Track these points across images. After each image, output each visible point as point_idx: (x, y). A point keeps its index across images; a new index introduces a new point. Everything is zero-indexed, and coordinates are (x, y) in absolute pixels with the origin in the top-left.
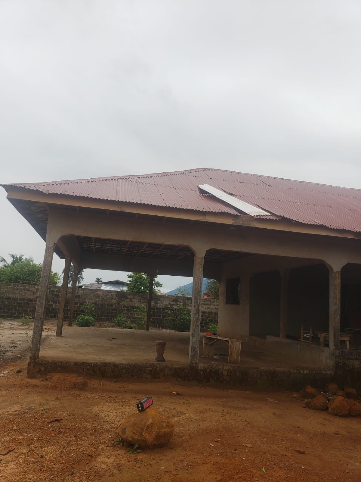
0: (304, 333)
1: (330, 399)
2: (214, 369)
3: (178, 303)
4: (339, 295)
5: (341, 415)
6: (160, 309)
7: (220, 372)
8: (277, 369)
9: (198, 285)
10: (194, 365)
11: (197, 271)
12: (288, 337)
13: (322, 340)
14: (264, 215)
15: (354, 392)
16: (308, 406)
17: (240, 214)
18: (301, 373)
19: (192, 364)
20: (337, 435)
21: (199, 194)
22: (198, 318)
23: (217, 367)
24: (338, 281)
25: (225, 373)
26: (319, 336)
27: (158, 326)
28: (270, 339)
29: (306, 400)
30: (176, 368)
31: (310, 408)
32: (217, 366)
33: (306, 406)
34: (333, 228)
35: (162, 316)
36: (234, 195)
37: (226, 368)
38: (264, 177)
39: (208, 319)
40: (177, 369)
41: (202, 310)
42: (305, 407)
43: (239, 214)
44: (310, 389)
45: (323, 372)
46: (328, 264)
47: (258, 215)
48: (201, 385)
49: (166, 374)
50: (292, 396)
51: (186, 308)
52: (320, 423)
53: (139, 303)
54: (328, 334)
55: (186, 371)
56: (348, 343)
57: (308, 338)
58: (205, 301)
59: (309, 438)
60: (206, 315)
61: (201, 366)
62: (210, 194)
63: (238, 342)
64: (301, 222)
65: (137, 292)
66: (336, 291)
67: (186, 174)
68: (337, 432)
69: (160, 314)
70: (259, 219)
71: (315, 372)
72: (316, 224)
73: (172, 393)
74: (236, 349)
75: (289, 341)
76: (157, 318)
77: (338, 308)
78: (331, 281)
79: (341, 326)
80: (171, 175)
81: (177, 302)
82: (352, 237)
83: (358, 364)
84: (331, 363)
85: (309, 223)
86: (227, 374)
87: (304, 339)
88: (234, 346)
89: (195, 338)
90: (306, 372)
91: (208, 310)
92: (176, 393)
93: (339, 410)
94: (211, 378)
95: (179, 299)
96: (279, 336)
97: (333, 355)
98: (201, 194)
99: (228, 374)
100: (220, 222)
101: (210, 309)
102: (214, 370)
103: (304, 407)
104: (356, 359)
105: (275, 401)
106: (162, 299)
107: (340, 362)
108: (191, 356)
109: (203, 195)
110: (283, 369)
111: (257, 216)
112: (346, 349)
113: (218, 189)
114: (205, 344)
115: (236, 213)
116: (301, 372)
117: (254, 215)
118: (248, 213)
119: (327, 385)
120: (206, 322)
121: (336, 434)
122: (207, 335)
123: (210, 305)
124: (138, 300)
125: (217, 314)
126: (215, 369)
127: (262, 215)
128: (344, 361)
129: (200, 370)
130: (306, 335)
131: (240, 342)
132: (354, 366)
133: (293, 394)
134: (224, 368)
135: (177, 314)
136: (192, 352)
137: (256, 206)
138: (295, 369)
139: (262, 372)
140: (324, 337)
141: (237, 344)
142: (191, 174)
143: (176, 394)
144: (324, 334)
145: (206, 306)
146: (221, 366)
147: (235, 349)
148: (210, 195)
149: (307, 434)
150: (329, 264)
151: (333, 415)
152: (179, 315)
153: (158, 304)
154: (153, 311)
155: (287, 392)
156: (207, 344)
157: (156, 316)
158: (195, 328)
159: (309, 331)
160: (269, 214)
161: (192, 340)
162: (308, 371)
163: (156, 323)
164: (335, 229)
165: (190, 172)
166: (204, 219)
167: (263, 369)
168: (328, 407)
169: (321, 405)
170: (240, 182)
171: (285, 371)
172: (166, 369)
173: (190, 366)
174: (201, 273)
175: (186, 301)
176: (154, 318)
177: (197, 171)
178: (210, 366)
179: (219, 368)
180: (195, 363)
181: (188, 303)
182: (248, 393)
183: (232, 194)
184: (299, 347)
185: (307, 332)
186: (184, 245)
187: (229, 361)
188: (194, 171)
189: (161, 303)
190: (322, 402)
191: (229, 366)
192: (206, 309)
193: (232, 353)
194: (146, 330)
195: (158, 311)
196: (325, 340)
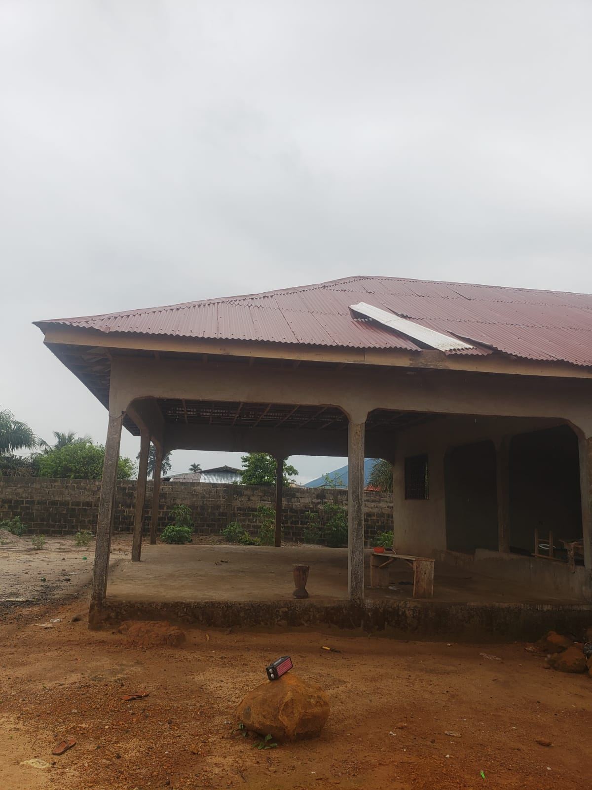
0: (540, 543)
2: (391, 607)
3: (326, 500)
6: (296, 511)
7: (400, 613)
8: (497, 604)
9: (358, 470)
10: (358, 601)
11: (355, 447)
12: (513, 550)
13: (571, 553)
14: (462, 349)
16: (553, 666)
17: (421, 350)
18: (537, 609)
19: (354, 600)
21: (352, 320)
22: (360, 524)
23: (395, 604)
25: (409, 613)
26: (566, 547)
27: (294, 539)
28: (482, 554)
29: (549, 656)
30: (327, 608)
31: (556, 669)
32: (395, 602)
33: (549, 666)
34: (580, 364)
35: (300, 522)
36: (410, 318)
37: (411, 604)
38: (460, 285)
39: (377, 524)
40: (329, 609)
41: (367, 511)
42: (549, 668)
43: (419, 349)
44: (555, 638)
45: (575, 608)
46: (575, 426)
47: (452, 348)
48: (370, 634)
49: (312, 617)
50: (525, 649)
51: (339, 508)
52: (575, 694)
53: (262, 502)
54: (582, 544)
55: (344, 612)
57: (548, 551)
58: (370, 496)
59: (557, 720)
61: (369, 602)
62: (370, 318)
63: (427, 562)
65: (257, 484)
66: (591, 470)
67: (329, 288)
69: (298, 520)
70: (454, 356)
71: (561, 607)
72: (552, 358)
73: (324, 649)
74: (425, 573)
75: (514, 557)
76: (293, 527)
78: (582, 454)
80: (305, 292)
84: (589, 592)
85: (540, 359)
86: (412, 616)
87: (539, 554)
88: (422, 569)
89: (356, 558)
90: (546, 608)
91: (376, 510)
92: (329, 649)
94: (386, 623)
95: (327, 494)
96: (495, 548)
97: (591, 579)
98: (356, 320)
99: (414, 615)
100: (389, 365)
101: (380, 509)
102: (390, 609)
103: (546, 668)
105: (497, 659)
106: (298, 495)
108: (352, 587)
109: (358, 322)
111: (451, 350)
113: (383, 309)
114: (374, 566)
115: (415, 347)
116: (539, 609)
117: (446, 349)
118: (435, 347)
119: (584, 629)
120: (373, 530)
122: (376, 552)
123: (380, 501)
124: (260, 498)
125: (391, 516)
126: (393, 607)
127: (458, 349)
129: (367, 610)
130: (544, 546)
131: (432, 561)
133: (526, 646)
134: (409, 605)
135: (325, 519)
136: (352, 581)
137: (449, 333)
138: (527, 604)
139: (472, 609)
140: (574, 548)
141: (428, 565)
142: (337, 288)
143: (330, 650)
144: (573, 543)
145: (373, 504)
146: (402, 602)
147: (423, 573)
148: (370, 319)
149: (554, 714)
150: (577, 425)
152: (328, 520)
153: (292, 503)
154: (285, 514)
155: (515, 642)
156: (377, 567)
157: (291, 523)
158: (356, 540)
159: (548, 539)
160: (471, 347)
161: (352, 561)
162: (549, 606)
163: (291, 534)
164: (584, 365)
165: (336, 285)
166: (361, 361)
167: (474, 606)
168: (587, 667)
169: (575, 664)
170: (420, 296)
171: (510, 607)
172: (311, 610)
173: (351, 603)
174: (361, 449)
175: (339, 496)
176: (287, 527)
177: (348, 281)
178: (383, 602)
179: (398, 606)
180: (359, 598)
181: (342, 499)
182: (449, 646)
183: (407, 316)
184: (532, 566)
185: (545, 540)
186: (330, 405)
187: (415, 594)
188: (342, 282)
189: (298, 501)
190: (577, 659)
191: (414, 602)
192: (372, 508)
193: (420, 580)
194: (276, 546)
195: (293, 514)
196: (576, 554)
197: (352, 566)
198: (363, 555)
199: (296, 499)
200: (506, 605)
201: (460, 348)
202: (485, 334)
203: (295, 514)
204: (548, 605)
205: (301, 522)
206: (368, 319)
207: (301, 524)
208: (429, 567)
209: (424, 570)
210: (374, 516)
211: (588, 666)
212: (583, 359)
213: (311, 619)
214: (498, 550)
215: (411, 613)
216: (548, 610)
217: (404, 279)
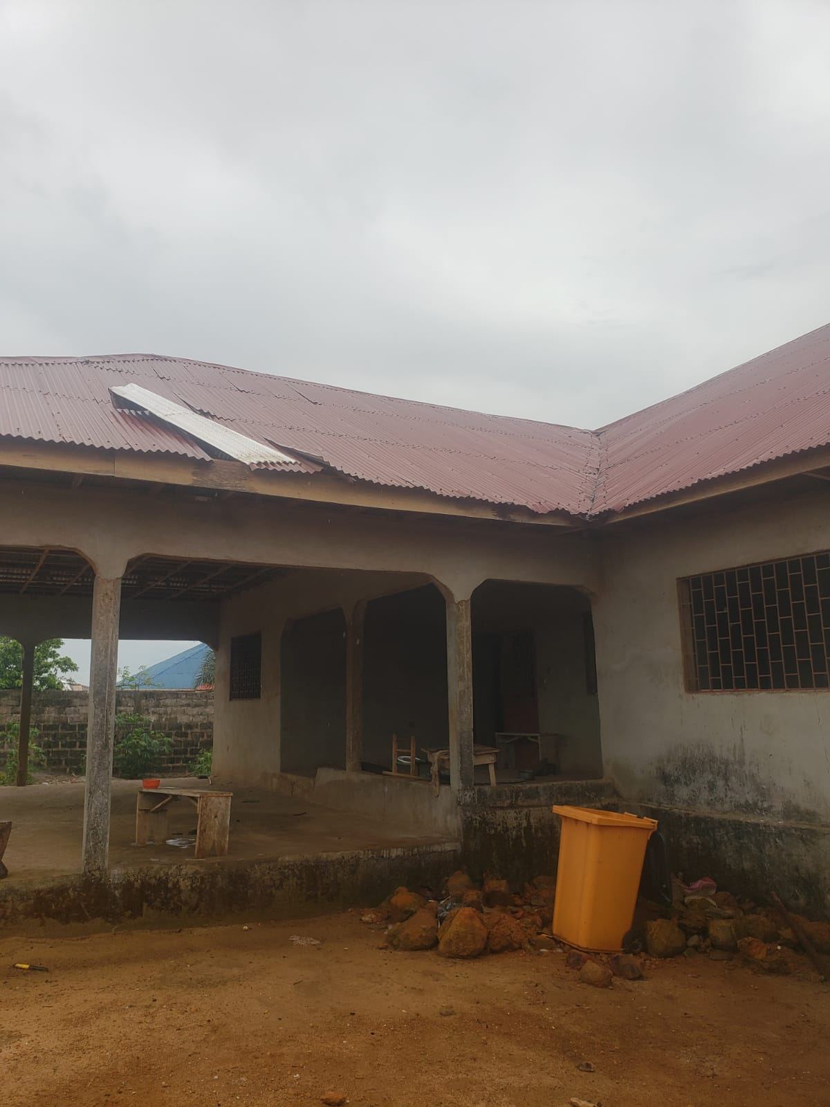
0: (400, 754)
1: (445, 917)
2: (155, 877)
3: (122, 708)
4: (468, 656)
5: (468, 955)
6: (73, 728)
7: (170, 885)
8: (324, 855)
9: (106, 657)
10: (97, 874)
11: (102, 618)
12: (365, 767)
13: (435, 768)
14: (278, 463)
15: (503, 889)
16: (393, 944)
17: (211, 459)
18: (383, 857)
19: (89, 872)
20: (446, 1018)
21: (113, 410)
22: (106, 746)
23: (162, 872)
24: (466, 623)
25: (184, 884)
26: (430, 759)
27: (68, 770)
28: (326, 776)
29: (390, 927)
30: (39, 892)
31: (395, 948)
32: (161, 869)
33: (386, 944)
34: (445, 494)
35: (78, 744)
36: (213, 417)
37: (188, 870)
38: (307, 384)
39: (201, 739)
40: (41, 894)
41: (186, 721)
42: (386, 948)
43: (208, 458)
44: (403, 897)
45: (437, 848)
46: (442, 584)
47: (262, 461)
48: (116, 927)
49: (9, 911)
50: (361, 920)
51: (141, 720)
52: (412, 988)
53: (14, 715)
54: (448, 754)
55: (72, 894)
56: (492, 769)
57: (408, 766)
58: (192, 698)
59: (372, 1044)
60: (196, 730)
61: (116, 874)
62: (147, 410)
63: (221, 798)
64: (371, 481)
65: (6, 688)
66: (461, 647)
67: (96, 364)
68: (448, 1010)
69: (75, 740)
70: (264, 472)
71: (416, 850)
72: (408, 484)
73: (17, 968)
74: (216, 817)
75: (366, 777)
76: (67, 752)
77: (468, 688)
78: (450, 625)
79: (474, 730)
80: (47, 364)
81: (120, 706)
82: (490, 515)
83: (516, 819)
84: (454, 822)
85: (390, 484)
86: (189, 888)
87: (398, 772)
88: (210, 810)
89: (96, 802)
90: (395, 853)
91: (199, 719)
92: (26, 966)
93: (461, 944)
94: (145, 905)
95: (123, 699)
96: (341, 767)
97: (459, 804)
98: (120, 410)
99: (194, 885)
100: (157, 480)
101: (206, 717)
102: (153, 881)
103: (381, 949)
104: (511, 806)
105: (313, 943)
106: (76, 701)
107: (474, 817)
108: (87, 852)
109: (123, 414)
110: (339, 853)
111: (259, 463)
112: (489, 784)
113: (174, 402)
114: (142, 810)
115: (201, 454)
116: (385, 856)
117: (252, 461)
118: (235, 457)
119: (446, 878)
120: (194, 748)
121: (445, 1016)
124: (12, 709)
125: (209, 726)
126: (158, 878)
127: (272, 463)
128: (483, 815)
129: (112, 887)
130: (404, 759)
131: (228, 797)
132: (506, 823)
133: (362, 915)
134: (184, 872)
135: (120, 737)
136: (88, 841)
137: (267, 442)
138: (368, 850)
139: (285, 867)
140: (438, 760)
141: (220, 803)
142: (111, 366)
143: (29, 968)
144: (438, 753)
145: (195, 711)
146: (174, 867)
147: (213, 817)
148: (147, 413)
149: (371, 1032)
150: (444, 583)
151: (449, 957)
152: (123, 738)
153: (66, 714)
154: (53, 732)
155: (350, 910)
156: (147, 811)
157: (63, 746)
158: (98, 772)
159: (410, 749)
160: (293, 461)
161: (90, 808)
162: (400, 849)
163: (64, 762)
164: (451, 496)
165: (108, 362)
166: (108, 471)
167: (288, 861)
168: (437, 938)
169: (421, 936)
170: (242, 391)
171: (343, 858)
172: (9, 898)
173: (84, 879)
174: (114, 621)
175: (143, 701)
176: (58, 751)
177: (131, 359)
178: (141, 870)
179: (167, 874)
180: (99, 869)
181: (147, 706)
182: (247, 930)
183: (208, 413)
184: (386, 790)
185: (405, 751)
186: (60, 546)
187: (198, 852)
188: (122, 359)
189: (75, 712)
190: (424, 929)
191: (194, 864)
192: (193, 716)
193: (207, 829)
194: (18, 785)
195: (68, 732)
196: (441, 768)
197: (89, 816)
198: (110, 796)
199: (72, 708)
200: (338, 855)
201: (275, 461)
202: (322, 447)
203: (71, 732)
204: (397, 848)
205: (80, 744)
206: (143, 413)
207: (80, 747)
208: (223, 806)
209: (215, 811)
210: (197, 727)
211: (439, 938)
212: (450, 487)
213: (8, 914)
214: (345, 770)
215: (189, 883)
216: (397, 857)
217: (224, 368)
